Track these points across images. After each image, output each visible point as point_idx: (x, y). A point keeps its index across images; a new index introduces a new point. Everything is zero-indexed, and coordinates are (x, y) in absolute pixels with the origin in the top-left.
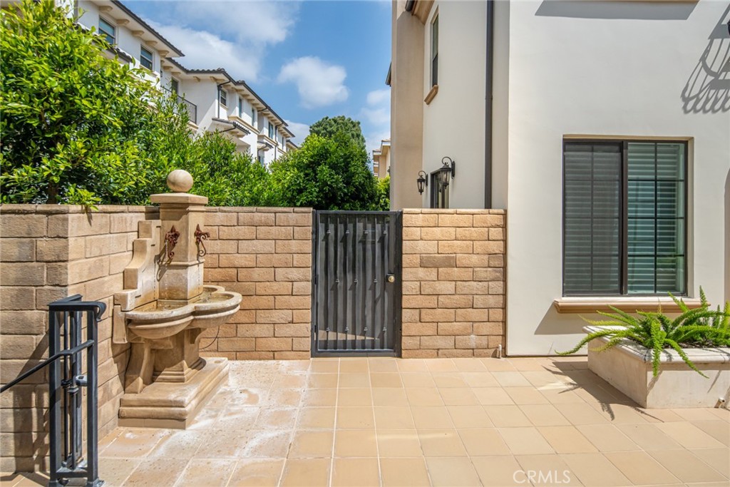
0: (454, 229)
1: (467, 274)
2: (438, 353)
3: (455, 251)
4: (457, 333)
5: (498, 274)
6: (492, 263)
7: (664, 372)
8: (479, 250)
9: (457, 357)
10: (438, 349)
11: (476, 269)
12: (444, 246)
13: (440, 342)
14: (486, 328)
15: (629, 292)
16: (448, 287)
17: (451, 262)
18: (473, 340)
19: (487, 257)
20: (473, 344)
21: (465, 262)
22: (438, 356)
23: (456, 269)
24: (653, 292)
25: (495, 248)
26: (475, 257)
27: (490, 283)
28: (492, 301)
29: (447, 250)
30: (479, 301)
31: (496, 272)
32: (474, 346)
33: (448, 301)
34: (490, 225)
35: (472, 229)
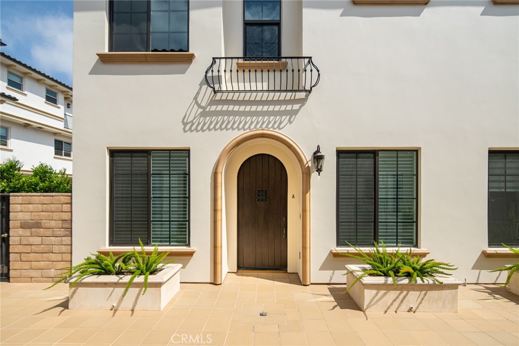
0: (41, 205)
1: (49, 232)
2: (31, 280)
3: (41, 218)
4: (43, 268)
5: (68, 233)
6: (64, 226)
7: (79, 288)
8: (56, 218)
9: (43, 282)
10: (32, 278)
11: (54, 229)
12: (35, 216)
13: (33, 273)
14: (61, 265)
15: (152, 244)
16: (37, 240)
17: (38, 225)
18: (52, 272)
19: (61, 222)
20: (52, 275)
21: (47, 225)
22: (31, 282)
23: (41, 229)
24: (168, 244)
25: (65, 217)
26: (53, 222)
27: (63, 238)
28: (64, 248)
29: (37, 218)
30: (56, 249)
31: (67, 231)
32: (53, 276)
33: (37, 248)
34: (63, 203)
35: (52, 205)
